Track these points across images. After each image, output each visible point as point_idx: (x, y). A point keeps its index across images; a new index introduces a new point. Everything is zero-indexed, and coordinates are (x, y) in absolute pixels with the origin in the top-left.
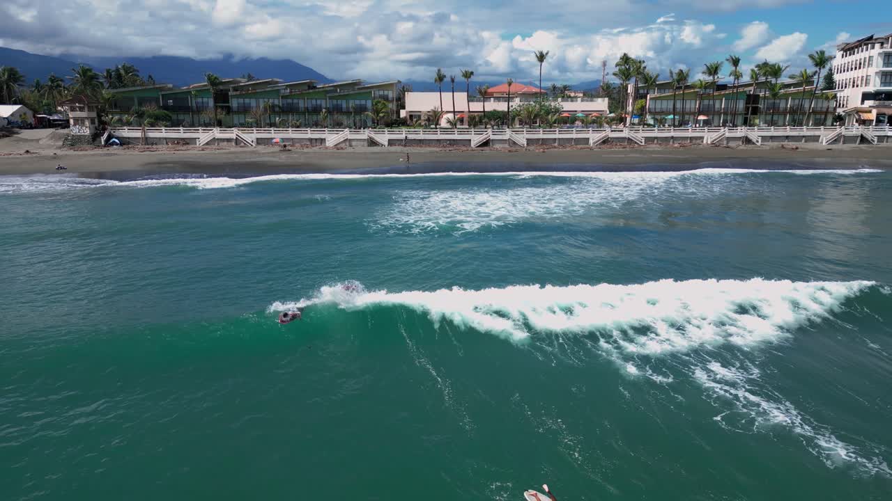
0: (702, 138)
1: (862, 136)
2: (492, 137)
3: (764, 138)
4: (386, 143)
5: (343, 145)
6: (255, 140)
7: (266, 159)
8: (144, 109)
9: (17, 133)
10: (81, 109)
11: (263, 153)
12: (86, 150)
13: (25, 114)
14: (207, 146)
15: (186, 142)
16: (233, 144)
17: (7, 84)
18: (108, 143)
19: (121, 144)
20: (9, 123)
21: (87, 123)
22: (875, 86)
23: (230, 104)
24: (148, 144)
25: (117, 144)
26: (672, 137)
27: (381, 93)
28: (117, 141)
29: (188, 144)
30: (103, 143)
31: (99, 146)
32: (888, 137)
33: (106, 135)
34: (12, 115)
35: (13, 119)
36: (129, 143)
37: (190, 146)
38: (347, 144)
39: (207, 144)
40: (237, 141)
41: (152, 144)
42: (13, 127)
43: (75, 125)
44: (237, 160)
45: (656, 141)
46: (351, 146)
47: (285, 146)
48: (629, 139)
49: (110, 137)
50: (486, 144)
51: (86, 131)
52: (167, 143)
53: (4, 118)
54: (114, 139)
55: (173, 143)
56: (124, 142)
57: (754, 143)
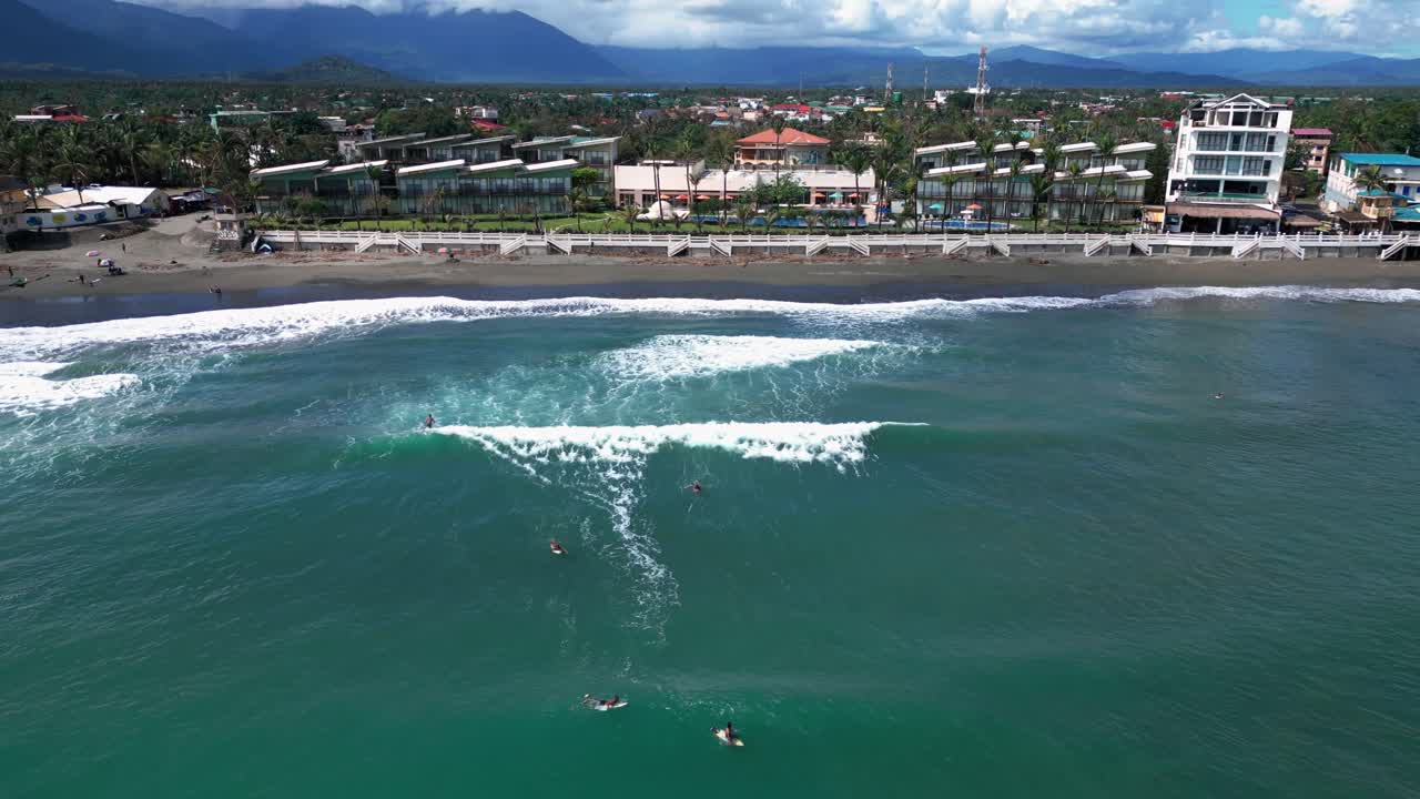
0: (941, 246)
1: (1133, 246)
2: (691, 245)
3: (1013, 247)
4: (568, 250)
5: (518, 253)
6: (420, 247)
7: (430, 275)
8: (296, 198)
9: (153, 225)
10: (229, 212)
11: (428, 266)
12: (236, 260)
13: (159, 198)
14: (367, 254)
15: (344, 247)
16: (396, 250)
17: (134, 154)
18: (259, 250)
19: (273, 251)
20: (143, 211)
21: (235, 227)
22: (1186, 173)
23: (397, 187)
24: (302, 250)
25: (268, 250)
26: (905, 246)
27: (594, 154)
28: (268, 247)
29: (345, 249)
30: (253, 249)
31: (249, 254)
32: (1168, 246)
33: (256, 240)
34: (145, 201)
35: (146, 206)
36: (281, 250)
37: (349, 253)
38: (524, 251)
39: (367, 250)
40: (400, 248)
41: (307, 250)
42: (146, 217)
43: (222, 228)
44: (398, 277)
45: (885, 250)
46: (528, 254)
47: (453, 256)
48: (851, 248)
49: (261, 242)
50: (684, 252)
51: (235, 236)
52: (322, 249)
53: (137, 206)
54: (265, 245)
55: (329, 249)
56: (277, 248)
57: (1001, 254)
